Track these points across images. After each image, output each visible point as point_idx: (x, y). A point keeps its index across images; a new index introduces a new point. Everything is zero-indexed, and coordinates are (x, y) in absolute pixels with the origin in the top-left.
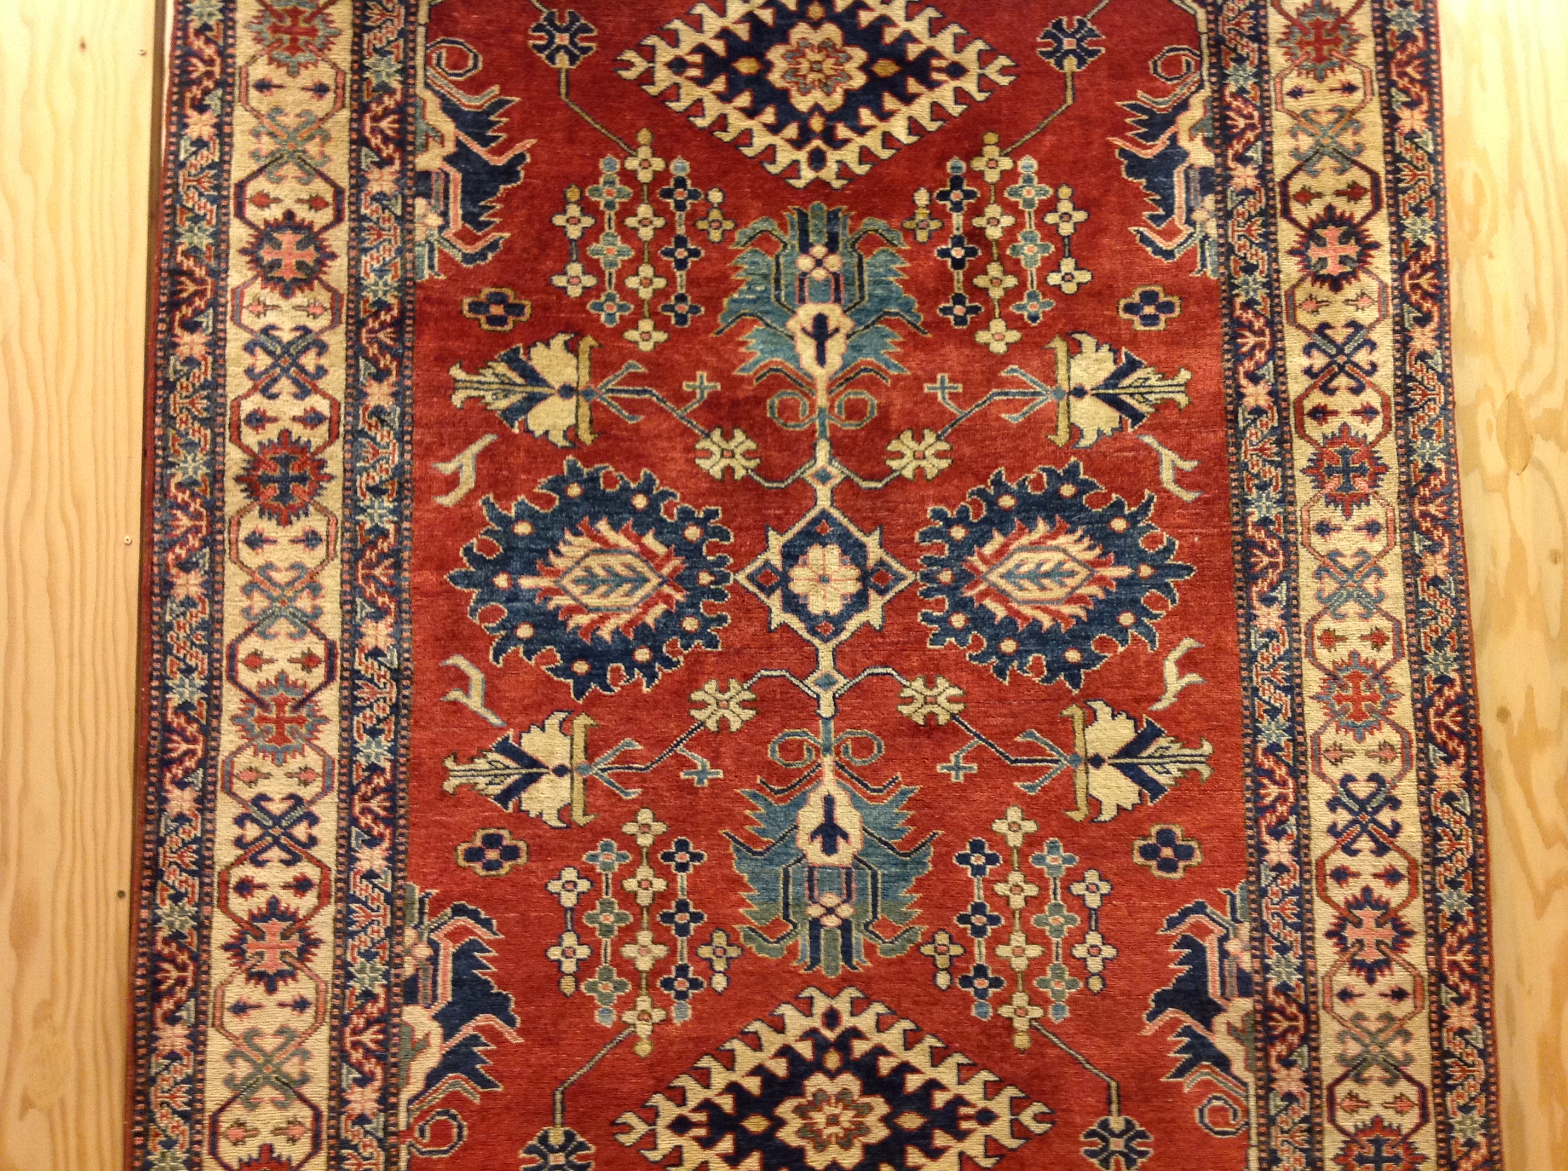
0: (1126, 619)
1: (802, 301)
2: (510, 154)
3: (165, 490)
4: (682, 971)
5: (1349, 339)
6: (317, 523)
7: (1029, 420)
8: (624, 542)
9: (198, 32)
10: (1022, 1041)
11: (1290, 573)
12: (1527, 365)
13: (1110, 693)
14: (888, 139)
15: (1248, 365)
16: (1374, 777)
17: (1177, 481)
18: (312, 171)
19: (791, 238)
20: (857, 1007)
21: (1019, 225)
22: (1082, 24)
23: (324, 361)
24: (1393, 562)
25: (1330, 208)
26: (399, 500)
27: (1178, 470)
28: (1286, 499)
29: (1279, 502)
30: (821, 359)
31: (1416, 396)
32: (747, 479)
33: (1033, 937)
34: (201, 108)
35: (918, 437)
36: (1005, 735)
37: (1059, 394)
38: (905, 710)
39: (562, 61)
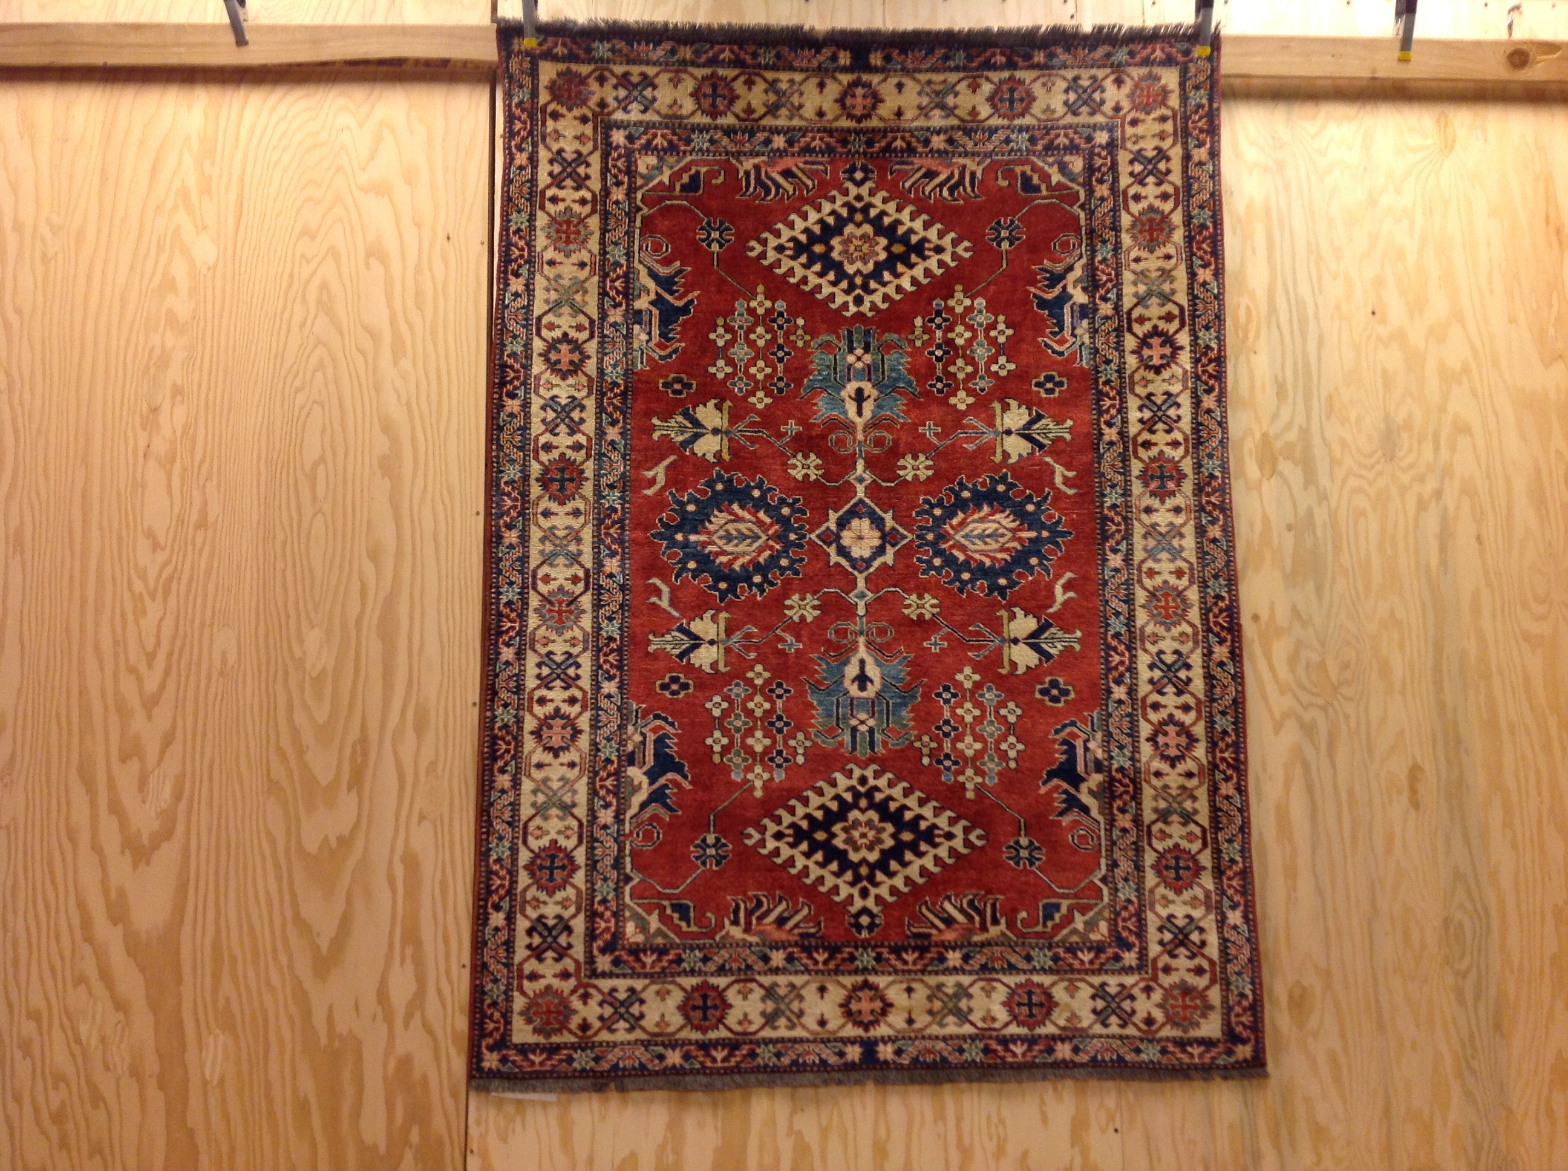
0: (1034, 561)
1: (849, 380)
2: (686, 300)
3: (498, 485)
4: (780, 753)
5: (1165, 402)
6: (580, 504)
7: (979, 448)
8: (747, 516)
9: (515, 233)
10: (970, 795)
11: (1128, 536)
12: (1275, 417)
13: (1023, 603)
14: (899, 289)
15: (1106, 417)
16: (1176, 652)
17: (1064, 484)
18: (578, 310)
19: (843, 345)
20: (877, 775)
21: (974, 337)
22: (1012, 222)
23: (584, 415)
24: (1189, 530)
25: (1155, 327)
26: (623, 491)
27: (1064, 477)
28: (1127, 493)
29: (1123, 495)
30: (860, 413)
31: (1204, 434)
32: (817, 481)
33: (977, 738)
34: (517, 275)
35: (915, 457)
36: (963, 626)
37: (997, 433)
38: (906, 612)
39: (715, 247)
